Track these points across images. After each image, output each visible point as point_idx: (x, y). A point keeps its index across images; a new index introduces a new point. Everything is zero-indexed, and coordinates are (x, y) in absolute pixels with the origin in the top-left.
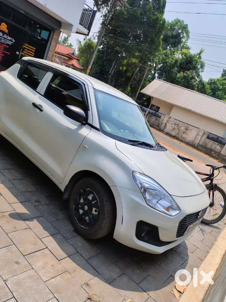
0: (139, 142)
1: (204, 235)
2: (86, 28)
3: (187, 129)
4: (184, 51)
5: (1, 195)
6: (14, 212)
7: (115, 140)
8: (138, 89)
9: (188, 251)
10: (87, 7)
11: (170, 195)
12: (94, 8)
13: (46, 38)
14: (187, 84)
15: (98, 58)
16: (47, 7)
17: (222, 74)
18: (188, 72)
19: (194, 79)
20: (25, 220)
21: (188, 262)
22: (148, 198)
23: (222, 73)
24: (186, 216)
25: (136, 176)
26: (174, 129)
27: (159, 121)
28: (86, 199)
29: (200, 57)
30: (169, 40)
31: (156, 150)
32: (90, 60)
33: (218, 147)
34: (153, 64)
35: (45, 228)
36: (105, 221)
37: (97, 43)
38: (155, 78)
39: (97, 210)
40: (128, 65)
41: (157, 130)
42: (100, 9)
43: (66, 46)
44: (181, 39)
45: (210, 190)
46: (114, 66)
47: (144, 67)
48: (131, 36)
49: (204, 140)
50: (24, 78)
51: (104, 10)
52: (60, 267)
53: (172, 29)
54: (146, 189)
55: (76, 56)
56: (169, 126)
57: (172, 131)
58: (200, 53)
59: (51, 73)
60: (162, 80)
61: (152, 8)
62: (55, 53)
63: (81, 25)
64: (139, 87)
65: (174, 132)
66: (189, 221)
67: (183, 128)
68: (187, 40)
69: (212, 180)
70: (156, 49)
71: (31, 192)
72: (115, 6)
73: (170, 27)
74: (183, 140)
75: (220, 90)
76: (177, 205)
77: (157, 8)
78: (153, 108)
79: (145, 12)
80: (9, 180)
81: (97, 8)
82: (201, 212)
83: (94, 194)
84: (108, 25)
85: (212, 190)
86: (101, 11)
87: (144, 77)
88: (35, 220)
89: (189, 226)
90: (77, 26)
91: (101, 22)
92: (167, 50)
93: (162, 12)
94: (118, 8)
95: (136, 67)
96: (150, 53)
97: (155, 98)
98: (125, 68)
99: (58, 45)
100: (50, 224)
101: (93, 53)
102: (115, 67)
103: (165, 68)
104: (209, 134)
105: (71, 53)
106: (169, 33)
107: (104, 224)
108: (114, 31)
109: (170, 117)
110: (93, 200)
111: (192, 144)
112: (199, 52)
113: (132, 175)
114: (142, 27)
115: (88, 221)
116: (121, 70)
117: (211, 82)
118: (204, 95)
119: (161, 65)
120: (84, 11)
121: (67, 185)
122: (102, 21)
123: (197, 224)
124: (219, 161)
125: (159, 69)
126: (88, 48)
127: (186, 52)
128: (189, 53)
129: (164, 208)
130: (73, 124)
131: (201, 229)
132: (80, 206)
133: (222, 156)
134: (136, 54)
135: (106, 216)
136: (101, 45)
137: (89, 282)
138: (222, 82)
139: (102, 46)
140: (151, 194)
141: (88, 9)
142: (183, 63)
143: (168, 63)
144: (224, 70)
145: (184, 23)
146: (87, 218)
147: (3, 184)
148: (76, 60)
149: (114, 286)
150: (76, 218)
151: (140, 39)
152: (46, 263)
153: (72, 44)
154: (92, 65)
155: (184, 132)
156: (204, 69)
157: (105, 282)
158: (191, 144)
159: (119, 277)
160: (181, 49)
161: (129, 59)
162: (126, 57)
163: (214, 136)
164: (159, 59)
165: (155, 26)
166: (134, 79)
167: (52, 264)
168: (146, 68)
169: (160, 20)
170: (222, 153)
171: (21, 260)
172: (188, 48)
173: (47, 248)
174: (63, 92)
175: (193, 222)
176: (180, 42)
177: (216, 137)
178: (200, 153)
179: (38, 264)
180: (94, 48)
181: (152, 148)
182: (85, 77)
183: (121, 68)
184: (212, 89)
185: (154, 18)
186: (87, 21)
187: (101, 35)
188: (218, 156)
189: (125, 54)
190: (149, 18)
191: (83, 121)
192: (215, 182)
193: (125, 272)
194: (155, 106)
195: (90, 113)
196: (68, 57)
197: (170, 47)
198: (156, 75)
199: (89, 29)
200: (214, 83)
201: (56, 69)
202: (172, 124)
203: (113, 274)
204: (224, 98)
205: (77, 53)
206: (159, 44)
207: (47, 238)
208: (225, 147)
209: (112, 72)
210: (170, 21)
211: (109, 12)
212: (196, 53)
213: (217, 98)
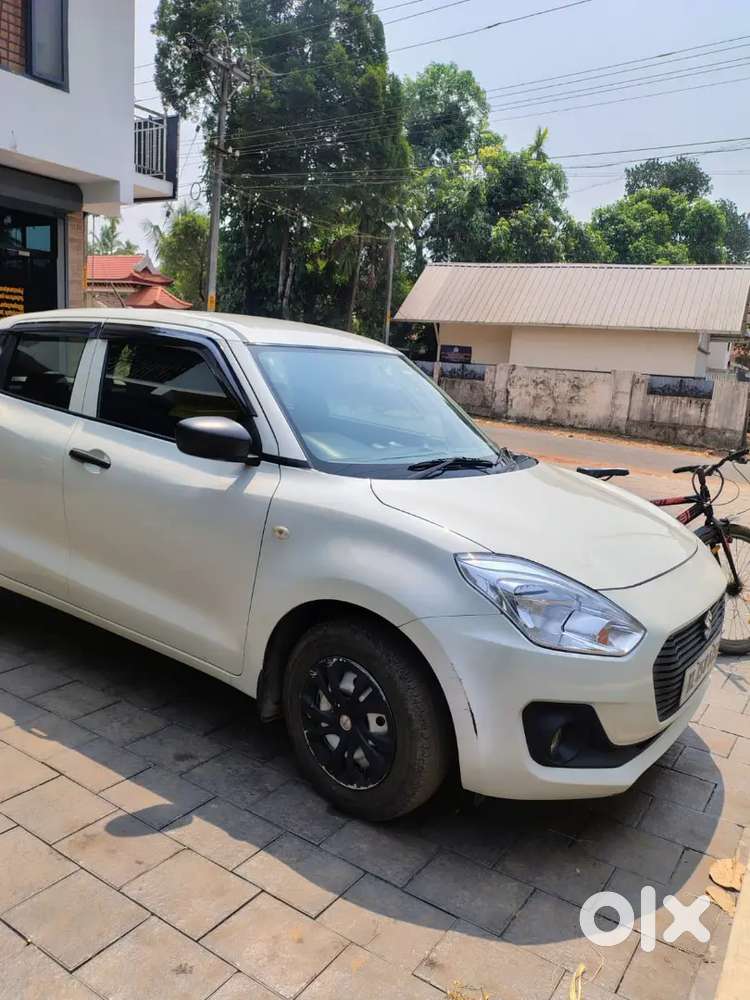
0: (445, 464)
1: (745, 691)
2: (161, 177)
3: (578, 388)
4: (487, 152)
5: (61, 774)
6: (121, 813)
7: (368, 480)
8: (384, 314)
9: (712, 756)
10: (145, 115)
11: (596, 591)
12: (166, 110)
13: (46, 247)
14: (531, 249)
15: (229, 258)
16: (19, 152)
17: (627, 186)
18: (520, 212)
19: (546, 227)
20: (161, 829)
21: (726, 790)
22: (530, 625)
23: (625, 182)
24: (668, 641)
25: (467, 566)
26: (536, 398)
27: (482, 390)
28: (337, 696)
29: (542, 157)
30: (428, 135)
31: (505, 471)
32: (205, 273)
33: (692, 412)
34: (405, 223)
35: (237, 833)
36: (420, 744)
37: (210, 212)
38: (426, 263)
39: (384, 716)
40: (329, 251)
41: (486, 418)
42: (186, 108)
43: (115, 254)
44: (463, 119)
45: (712, 546)
46: (287, 268)
47: (380, 242)
48: (308, 159)
49: (641, 404)
50: (19, 387)
51: (201, 108)
52: (323, 937)
53: (429, 99)
54: (516, 598)
55: (158, 276)
56: (520, 394)
57: (532, 407)
58: (539, 143)
59: (100, 341)
60: (449, 263)
61: (347, 56)
62: (89, 284)
63: (144, 173)
64: (384, 304)
65: (541, 407)
66: (682, 655)
67: (564, 389)
68: (485, 115)
69: (709, 512)
70: (402, 173)
71: (153, 734)
72: (230, 86)
73: (420, 93)
74: (576, 425)
75: (637, 236)
76: (629, 615)
77: (361, 50)
78: (451, 356)
79: (325, 76)
80: (72, 721)
81: (176, 107)
82: (710, 616)
83: (355, 671)
84: (227, 147)
85: (719, 542)
86: (190, 114)
87: (391, 273)
88: (196, 819)
89: (688, 672)
90: (130, 179)
91: (203, 147)
92: (431, 165)
93: (382, 59)
94: (240, 87)
95: (356, 249)
96: (384, 191)
97: (445, 323)
98: (322, 264)
99: (90, 258)
100: (248, 815)
101: (208, 247)
102: (291, 267)
103: (447, 223)
104: (651, 380)
105: (140, 270)
106: (424, 114)
107: (419, 753)
108: (249, 161)
109: (514, 367)
110: (358, 691)
111: (609, 426)
112: (533, 143)
113: (455, 566)
114: (333, 122)
115: (364, 763)
116: (312, 272)
117: (601, 221)
118: (595, 265)
119: (432, 216)
120: (140, 128)
121: (263, 673)
122: (205, 141)
123: (709, 659)
124: (711, 454)
125: (427, 234)
126: (186, 239)
127: (495, 154)
128: (505, 152)
129: (592, 638)
130: (220, 473)
131: (729, 676)
132: (324, 725)
133: (715, 433)
134: (342, 210)
135: (417, 725)
136: (226, 214)
137: (434, 955)
138: (637, 209)
139: (228, 220)
140: (536, 610)
141: (150, 118)
142: (497, 190)
143: (450, 206)
144: (627, 171)
145: (459, 71)
146: (359, 754)
147: (57, 740)
148: (160, 288)
149: (517, 941)
150: (323, 767)
151: (338, 160)
152: (276, 939)
153: (133, 243)
154: (217, 286)
155: (572, 398)
156: (565, 188)
157: (484, 936)
158: (605, 428)
159: (523, 906)
160: (477, 150)
161: (325, 231)
162: (315, 227)
163: (669, 381)
164: (420, 202)
165: (373, 105)
166: (362, 287)
167: (296, 937)
168: (386, 244)
169: (380, 84)
170: (710, 424)
171: (193, 956)
172: (496, 141)
173: (263, 891)
174: (155, 388)
175: (694, 655)
176: (463, 131)
177: (676, 382)
178: (643, 446)
179: (251, 952)
180: (208, 233)
181: (489, 469)
182: (210, 319)
183: (309, 267)
184: (611, 241)
185: (359, 82)
186: (157, 156)
187: (216, 185)
188: (702, 437)
189: (309, 220)
190: (345, 89)
191: (247, 452)
192: (719, 514)
193: (537, 885)
194: (454, 346)
195: (260, 422)
196: (134, 286)
197: (439, 155)
198: (427, 253)
199: (172, 177)
200: (613, 220)
201: (110, 324)
202: (527, 386)
203: (501, 905)
204: (658, 257)
205: (157, 264)
206: (404, 155)
207: (253, 862)
208: (713, 402)
209: (285, 285)
210: (414, 79)
211: (217, 108)
212: (526, 148)
213: (638, 263)
